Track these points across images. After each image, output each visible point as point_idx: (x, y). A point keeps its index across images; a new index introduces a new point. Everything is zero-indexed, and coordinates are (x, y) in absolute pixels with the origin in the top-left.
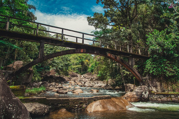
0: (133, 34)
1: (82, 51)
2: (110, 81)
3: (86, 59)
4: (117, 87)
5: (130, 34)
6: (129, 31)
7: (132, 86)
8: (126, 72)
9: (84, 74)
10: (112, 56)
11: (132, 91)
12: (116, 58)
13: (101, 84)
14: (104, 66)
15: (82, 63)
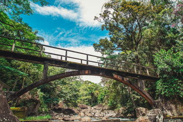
0: (139, 56)
1: (87, 72)
2: (121, 109)
3: (96, 90)
4: (129, 115)
5: (137, 57)
6: (136, 53)
7: (143, 110)
8: (137, 97)
9: (94, 105)
10: (119, 78)
11: (144, 115)
12: (123, 79)
13: (112, 114)
14: (113, 94)
15: (92, 94)
